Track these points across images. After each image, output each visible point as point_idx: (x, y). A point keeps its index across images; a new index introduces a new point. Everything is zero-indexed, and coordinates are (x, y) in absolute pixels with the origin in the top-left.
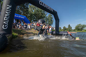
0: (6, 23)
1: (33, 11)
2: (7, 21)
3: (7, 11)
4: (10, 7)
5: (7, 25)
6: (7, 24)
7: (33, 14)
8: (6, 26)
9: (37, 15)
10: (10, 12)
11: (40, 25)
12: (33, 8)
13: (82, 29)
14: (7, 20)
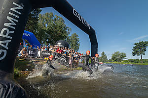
0: (5, 44)
1: (46, 25)
2: (8, 39)
3: (11, 16)
4: (20, 7)
5: (5, 49)
6: (6, 47)
7: (45, 31)
8: (3, 53)
9: (53, 32)
10: (17, 18)
11: (62, 51)
12: (47, 21)
13: (120, 59)
14: (7, 36)
